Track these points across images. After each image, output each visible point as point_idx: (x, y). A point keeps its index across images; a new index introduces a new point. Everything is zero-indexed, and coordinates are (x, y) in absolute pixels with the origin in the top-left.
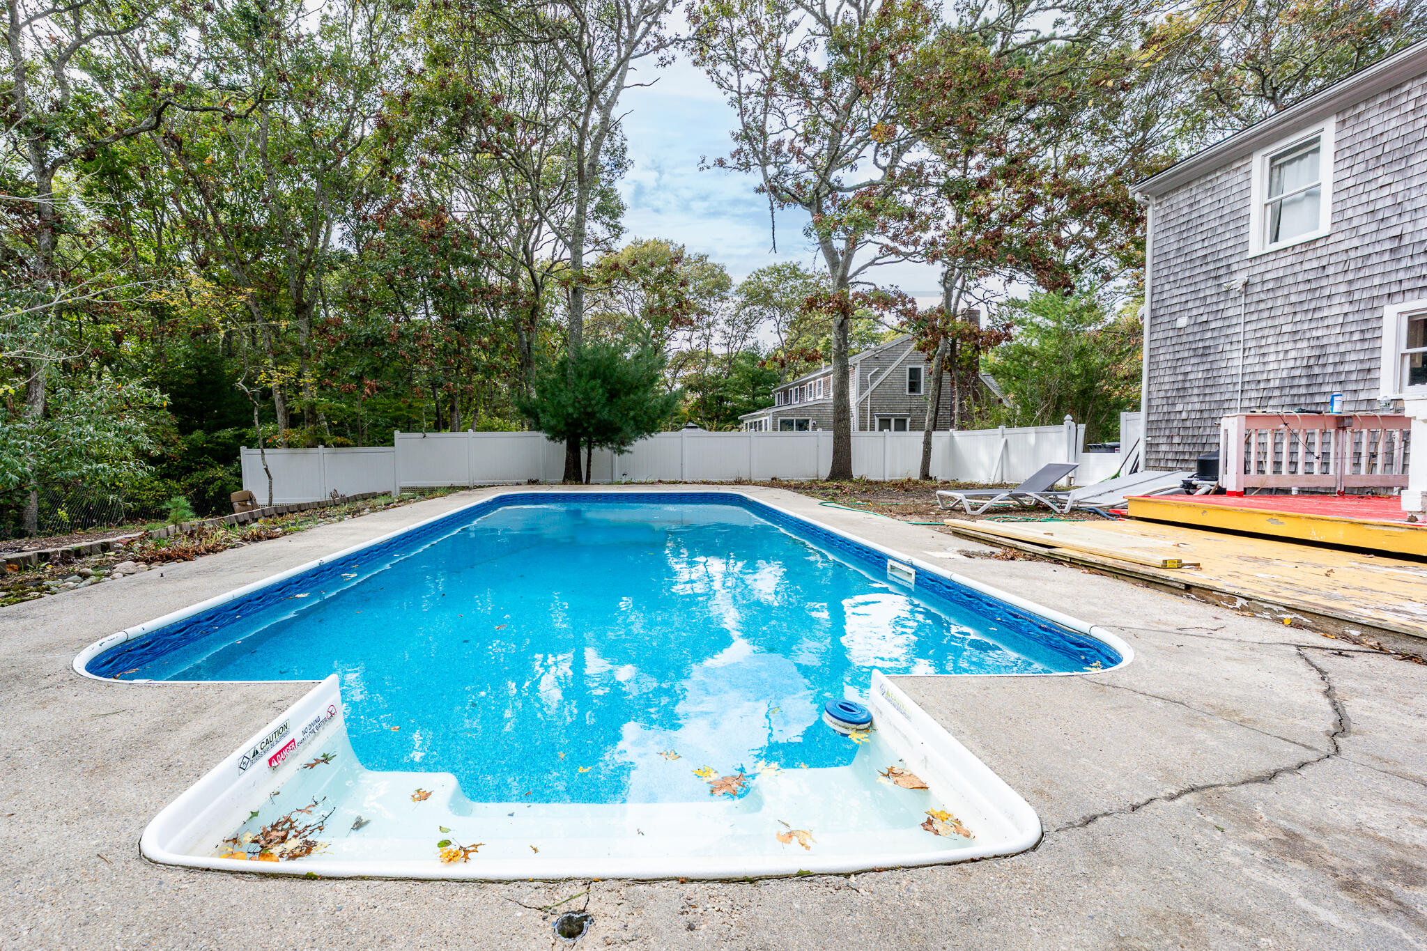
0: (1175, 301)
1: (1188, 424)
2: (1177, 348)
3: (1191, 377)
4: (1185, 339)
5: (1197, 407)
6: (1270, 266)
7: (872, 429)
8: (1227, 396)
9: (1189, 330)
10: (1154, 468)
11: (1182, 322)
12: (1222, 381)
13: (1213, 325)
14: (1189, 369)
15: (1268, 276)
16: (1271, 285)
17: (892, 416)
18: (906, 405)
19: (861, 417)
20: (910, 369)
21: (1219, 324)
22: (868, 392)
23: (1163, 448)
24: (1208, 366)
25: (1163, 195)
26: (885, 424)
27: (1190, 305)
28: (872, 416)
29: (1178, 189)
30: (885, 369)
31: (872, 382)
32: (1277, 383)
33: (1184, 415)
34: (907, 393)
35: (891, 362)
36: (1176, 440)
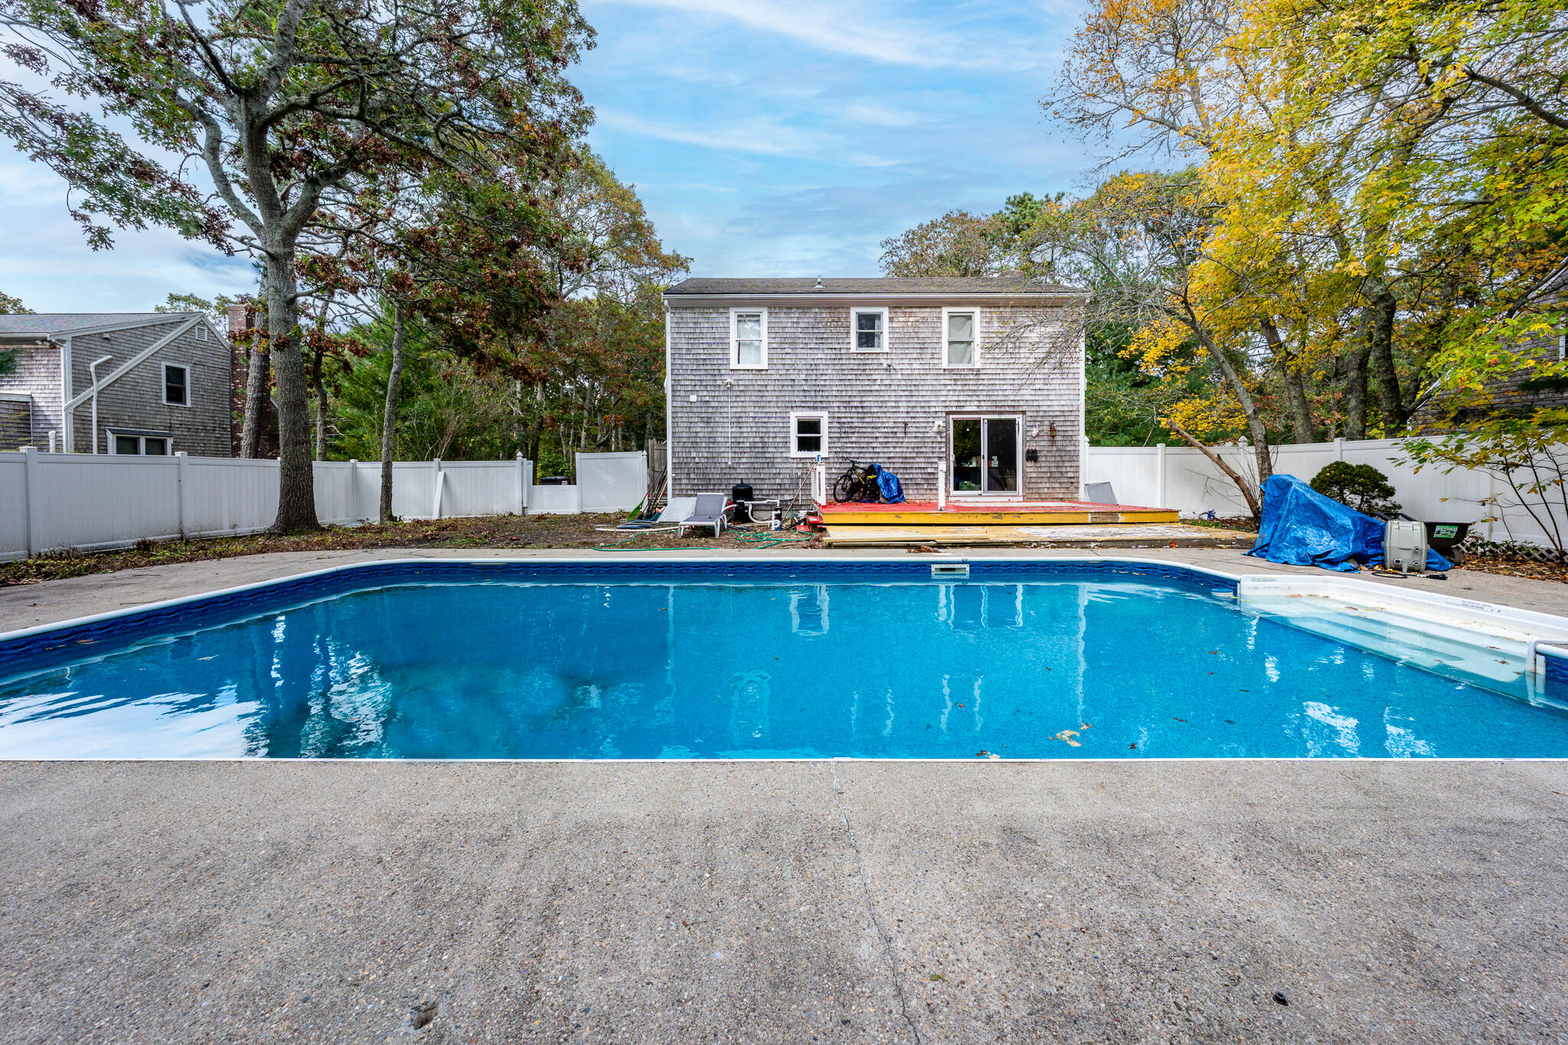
0: (687, 383)
1: (700, 466)
2: (691, 415)
3: (700, 435)
4: (695, 410)
5: (706, 455)
6: (741, 377)
7: (103, 449)
8: (723, 450)
9: (698, 404)
10: (679, 495)
11: (693, 398)
12: (719, 440)
13: (713, 404)
14: (699, 430)
15: (741, 383)
16: (742, 388)
17: (142, 434)
18: (162, 419)
19: (76, 430)
20: (168, 368)
21: (716, 404)
22: (93, 391)
23: (684, 481)
24: (710, 430)
25: (676, 308)
26: (127, 445)
27: (697, 388)
28: (101, 432)
29: (686, 308)
30: (123, 359)
31: (99, 377)
32: (748, 445)
33: (697, 460)
34: (164, 402)
35: (135, 351)
36: (692, 476)
